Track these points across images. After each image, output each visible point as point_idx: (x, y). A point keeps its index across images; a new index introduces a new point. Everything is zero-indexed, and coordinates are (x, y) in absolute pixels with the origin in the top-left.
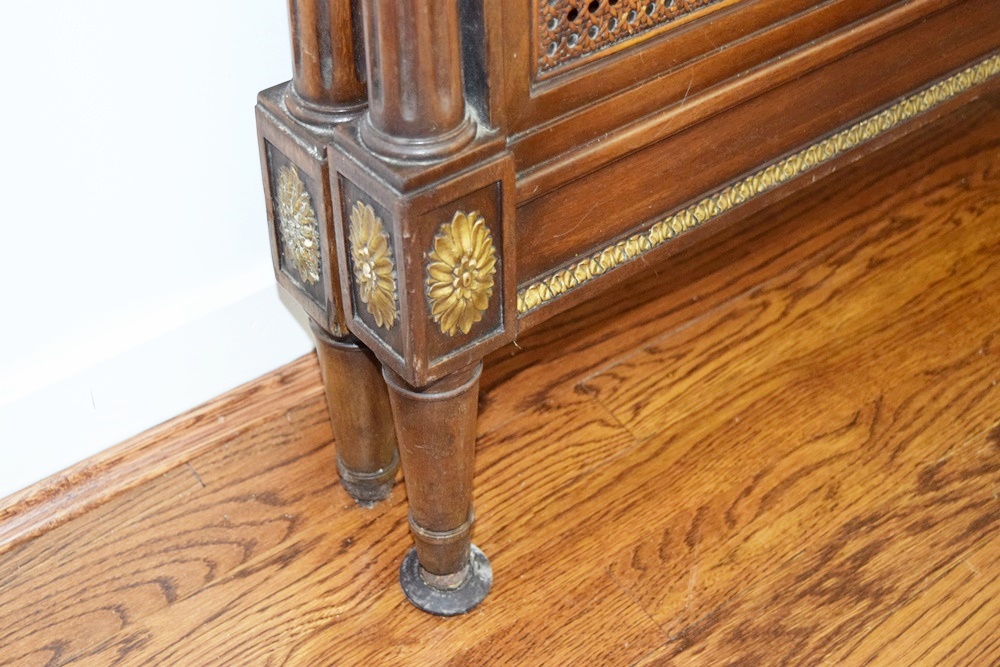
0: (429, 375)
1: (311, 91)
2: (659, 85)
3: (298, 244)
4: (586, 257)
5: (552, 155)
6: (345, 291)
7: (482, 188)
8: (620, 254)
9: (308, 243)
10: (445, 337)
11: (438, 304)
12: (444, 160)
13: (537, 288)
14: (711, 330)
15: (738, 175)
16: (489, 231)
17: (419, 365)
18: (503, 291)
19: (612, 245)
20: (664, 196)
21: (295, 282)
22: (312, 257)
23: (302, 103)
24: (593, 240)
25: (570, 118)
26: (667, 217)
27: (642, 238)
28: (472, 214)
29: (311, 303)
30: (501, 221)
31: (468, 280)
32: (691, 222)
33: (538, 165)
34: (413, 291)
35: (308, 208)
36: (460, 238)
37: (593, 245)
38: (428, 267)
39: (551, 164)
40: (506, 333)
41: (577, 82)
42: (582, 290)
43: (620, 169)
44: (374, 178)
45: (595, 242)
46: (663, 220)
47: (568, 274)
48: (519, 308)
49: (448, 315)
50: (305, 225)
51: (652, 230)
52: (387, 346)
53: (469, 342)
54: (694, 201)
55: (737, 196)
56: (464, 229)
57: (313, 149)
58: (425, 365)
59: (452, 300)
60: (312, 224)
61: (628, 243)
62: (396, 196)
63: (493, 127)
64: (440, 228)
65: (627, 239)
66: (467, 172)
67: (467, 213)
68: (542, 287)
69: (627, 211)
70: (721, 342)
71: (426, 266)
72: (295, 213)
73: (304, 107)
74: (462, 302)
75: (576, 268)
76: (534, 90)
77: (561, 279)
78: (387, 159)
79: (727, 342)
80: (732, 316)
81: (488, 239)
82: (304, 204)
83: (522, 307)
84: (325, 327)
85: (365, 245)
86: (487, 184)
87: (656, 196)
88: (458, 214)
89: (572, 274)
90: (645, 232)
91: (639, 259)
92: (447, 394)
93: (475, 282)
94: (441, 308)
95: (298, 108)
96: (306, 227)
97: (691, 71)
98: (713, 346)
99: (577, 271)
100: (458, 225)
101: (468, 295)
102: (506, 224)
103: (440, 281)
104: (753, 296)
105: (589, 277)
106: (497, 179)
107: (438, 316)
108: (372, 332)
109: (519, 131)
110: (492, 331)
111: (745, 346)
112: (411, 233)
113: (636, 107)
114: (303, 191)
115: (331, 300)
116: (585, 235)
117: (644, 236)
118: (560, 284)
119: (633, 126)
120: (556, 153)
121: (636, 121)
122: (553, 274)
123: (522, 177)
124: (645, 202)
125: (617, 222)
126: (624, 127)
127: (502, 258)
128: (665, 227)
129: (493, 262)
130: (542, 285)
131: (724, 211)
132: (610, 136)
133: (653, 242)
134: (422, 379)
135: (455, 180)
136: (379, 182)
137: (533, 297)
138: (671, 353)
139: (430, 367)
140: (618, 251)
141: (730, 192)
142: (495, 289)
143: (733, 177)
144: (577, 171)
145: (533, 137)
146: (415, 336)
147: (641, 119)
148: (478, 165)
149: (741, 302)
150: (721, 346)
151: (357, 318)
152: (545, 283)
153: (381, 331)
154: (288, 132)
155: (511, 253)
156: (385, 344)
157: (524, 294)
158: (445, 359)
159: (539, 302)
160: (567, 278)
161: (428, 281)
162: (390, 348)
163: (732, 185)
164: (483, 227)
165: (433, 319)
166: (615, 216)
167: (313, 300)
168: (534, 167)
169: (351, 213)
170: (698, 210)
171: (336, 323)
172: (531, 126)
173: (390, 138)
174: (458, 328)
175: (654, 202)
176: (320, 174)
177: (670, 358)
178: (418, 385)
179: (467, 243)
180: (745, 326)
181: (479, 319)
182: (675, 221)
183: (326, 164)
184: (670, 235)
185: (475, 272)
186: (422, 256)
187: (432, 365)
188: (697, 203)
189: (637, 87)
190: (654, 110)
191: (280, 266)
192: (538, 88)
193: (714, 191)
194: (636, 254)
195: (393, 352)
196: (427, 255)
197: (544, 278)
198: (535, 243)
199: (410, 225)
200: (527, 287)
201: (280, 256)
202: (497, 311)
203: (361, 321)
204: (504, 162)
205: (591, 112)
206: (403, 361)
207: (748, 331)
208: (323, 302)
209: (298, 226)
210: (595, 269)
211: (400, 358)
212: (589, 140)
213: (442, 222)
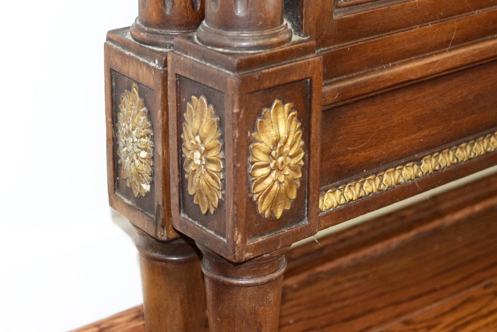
0: (247, 251)
1: (154, 17)
2: (431, 31)
3: (135, 157)
4: (373, 174)
5: (349, 72)
6: (174, 190)
7: (296, 81)
8: (399, 176)
9: (143, 154)
10: (260, 217)
11: (258, 184)
12: (268, 50)
13: (334, 192)
14: (453, 310)
15: (488, 128)
16: (299, 124)
17: (239, 239)
18: (308, 184)
19: (392, 167)
20: (432, 132)
21: (127, 201)
22: (145, 169)
23: (146, 29)
24: (377, 160)
25: (363, 43)
26: (435, 153)
27: (416, 167)
28: (287, 105)
29: (141, 214)
30: (310, 117)
31: (282, 163)
32: (453, 160)
33: (338, 78)
34: (239, 165)
35: (146, 121)
36: (277, 124)
37: (377, 164)
38: (251, 146)
39: (349, 79)
40: (310, 225)
41: (370, 13)
42: (369, 201)
43: (400, 98)
44: (209, 66)
45: (379, 163)
46: (432, 154)
47: (358, 185)
48: (320, 207)
49: (265, 196)
50: (142, 137)
51: (423, 161)
52: (210, 232)
53: (280, 229)
54: (454, 143)
55: (488, 146)
56: (280, 116)
57: (155, 62)
58: (244, 241)
59: (268, 181)
60: (148, 135)
61: (404, 168)
62: (229, 74)
63: (306, 35)
64: (261, 111)
65: (404, 164)
66: (286, 64)
67: (284, 103)
68: (338, 193)
69: (405, 139)
70: (463, 318)
71: (249, 144)
72: (133, 130)
73: (147, 32)
74: (276, 186)
75: (364, 181)
76: (336, 14)
77: (352, 188)
78: (221, 50)
79: (469, 318)
80: (470, 300)
81: (299, 132)
82: (142, 118)
83: (322, 206)
84: (152, 233)
85: (198, 134)
86: (300, 78)
87: (426, 132)
88: (276, 102)
89: (361, 187)
90: (418, 162)
91: (414, 184)
92: (259, 280)
93: (287, 168)
94: (259, 188)
95: (142, 34)
96: (142, 139)
97: (454, 25)
98: (457, 320)
99: (365, 184)
100: (276, 113)
101: (282, 179)
102: (313, 120)
103: (260, 161)
104: (486, 287)
105: (375, 191)
106: (308, 76)
107: (257, 195)
108: (196, 223)
109: (324, 47)
110: (298, 222)
111: (483, 322)
112: (240, 108)
113: (413, 45)
114: (142, 107)
115: (161, 203)
116: (372, 153)
117: (418, 165)
118: (351, 193)
119: (410, 61)
120: (351, 71)
121: (413, 58)
122: (346, 183)
123: (326, 85)
124: (418, 135)
125: (396, 148)
126: (403, 61)
127: (309, 152)
128: (433, 161)
129: (302, 155)
130: (337, 191)
131: (478, 156)
132: (394, 66)
133: (425, 172)
134: (241, 255)
135: (276, 68)
136: (214, 68)
137: (330, 200)
138: (424, 325)
139: (247, 244)
140: (397, 174)
141: (483, 141)
142: (302, 181)
143: (484, 129)
144: (369, 88)
145: (335, 52)
146: (238, 210)
147: (417, 57)
148: (294, 60)
149: (475, 291)
150: (463, 321)
151: (183, 215)
152: (340, 190)
153: (205, 219)
154: (132, 54)
155: (317, 149)
156: (208, 230)
157: (323, 195)
158: (260, 240)
159: (335, 205)
160: (358, 189)
161: (250, 159)
162: (212, 233)
163: (484, 136)
164: (295, 118)
165: (252, 198)
166: (395, 142)
167: (143, 212)
168: (335, 79)
169: (185, 111)
170: (458, 151)
171: (163, 227)
172: (333, 45)
173: (224, 32)
174: (271, 212)
175: (425, 136)
176: (160, 82)
177: (422, 328)
178: (237, 260)
179: (282, 130)
180: (482, 308)
181: (288, 208)
182: (441, 157)
183: (166, 72)
184: (437, 168)
185: (288, 158)
186: (247, 134)
187: (250, 243)
188: (458, 145)
189: (413, 29)
190: (426, 52)
191: (115, 189)
192: (339, 12)
193: (471, 138)
194: (411, 179)
195: (215, 235)
196: (251, 135)
197: (339, 185)
198: (333, 151)
199: (240, 100)
200: (326, 191)
201: (115, 180)
202: (303, 204)
203: (186, 217)
204: (314, 62)
205: (379, 41)
206: (225, 241)
207: (485, 311)
208: (152, 211)
209: (136, 140)
210: (380, 185)
211: (222, 238)
212: (376, 66)
213: (263, 107)
